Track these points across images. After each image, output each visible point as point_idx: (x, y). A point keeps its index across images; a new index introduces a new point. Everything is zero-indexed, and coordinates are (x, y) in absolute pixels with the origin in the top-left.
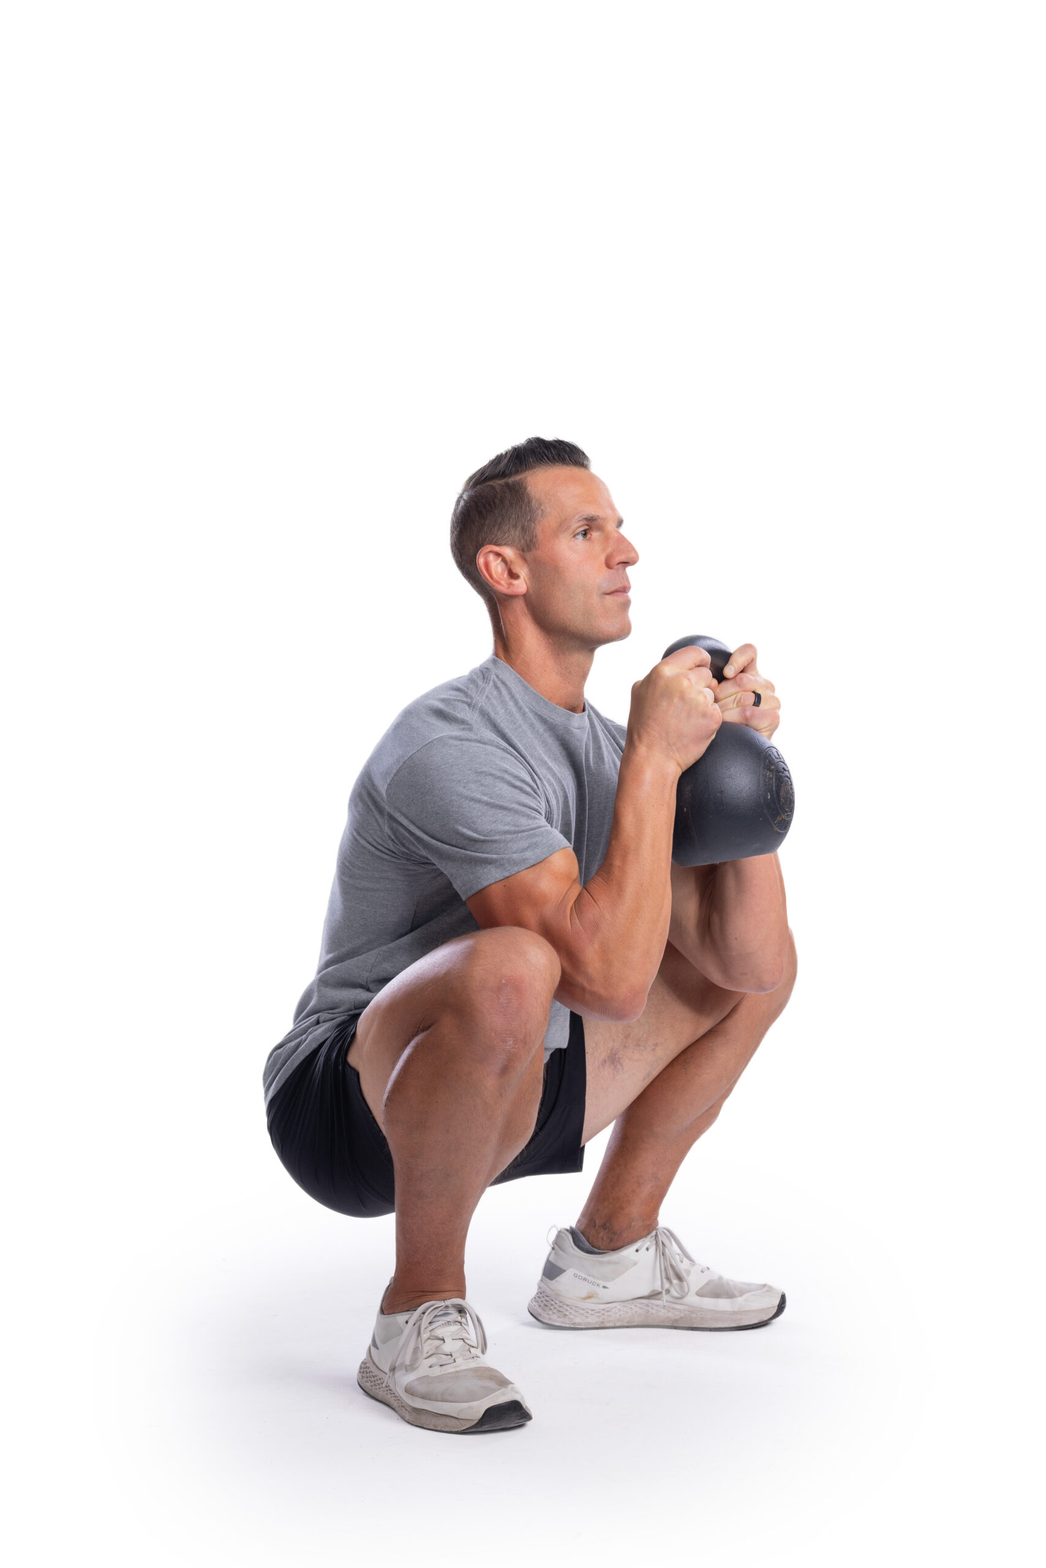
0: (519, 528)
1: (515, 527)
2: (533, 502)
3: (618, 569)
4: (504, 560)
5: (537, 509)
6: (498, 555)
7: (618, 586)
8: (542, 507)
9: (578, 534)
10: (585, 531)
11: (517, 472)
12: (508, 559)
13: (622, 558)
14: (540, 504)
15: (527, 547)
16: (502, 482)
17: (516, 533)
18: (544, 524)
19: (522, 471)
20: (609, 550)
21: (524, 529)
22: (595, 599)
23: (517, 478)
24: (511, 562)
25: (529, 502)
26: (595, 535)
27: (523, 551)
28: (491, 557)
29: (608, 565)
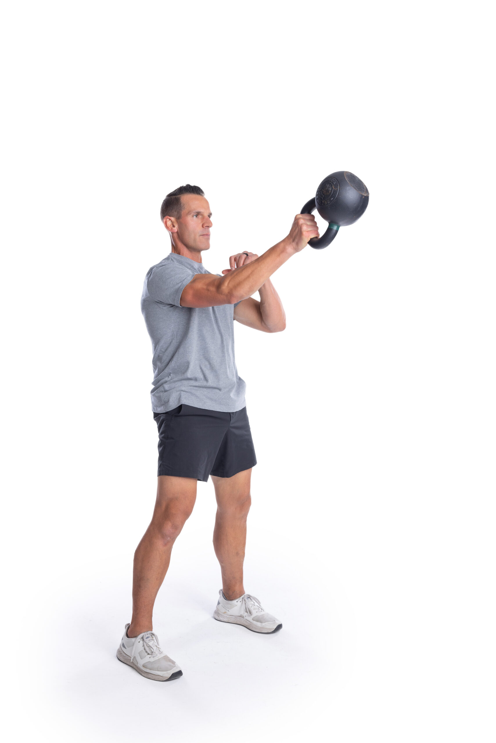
0: (177, 212)
1: (176, 211)
2: (182, 204)
3: (206, 228)
4: (171, 221)
5: (183, 207)
6: (170, 219)
7: (205, 233)
8: (184, 206)
9: (194, 216)
10: (197, 215)
11: (179, 194)
12: (172, 221)
13: (207, 225)
14: (184, 205)
15: (178, 218)
16: (174, 197)
17: (176, 213)
18: (184, 212)
19: (181, 194)
20: (203, 222)
21: (178, 213)
22: (197, 237)
23: (179, 196)
24: (174, 222)
25: (181, 204)
26: (200, 217)
27: (177, 219)
28: (168, 220)
29: (203, 226)
